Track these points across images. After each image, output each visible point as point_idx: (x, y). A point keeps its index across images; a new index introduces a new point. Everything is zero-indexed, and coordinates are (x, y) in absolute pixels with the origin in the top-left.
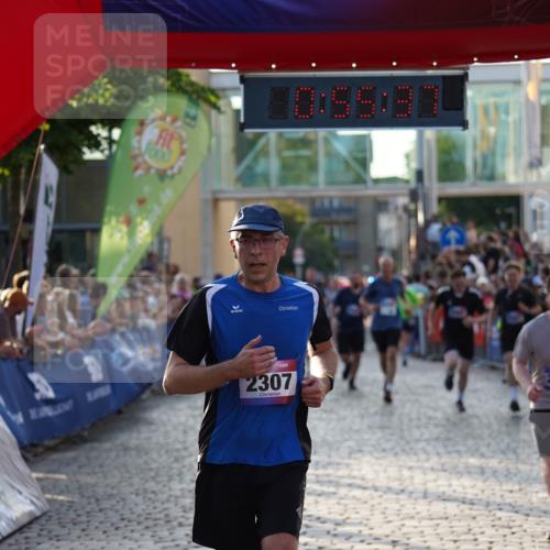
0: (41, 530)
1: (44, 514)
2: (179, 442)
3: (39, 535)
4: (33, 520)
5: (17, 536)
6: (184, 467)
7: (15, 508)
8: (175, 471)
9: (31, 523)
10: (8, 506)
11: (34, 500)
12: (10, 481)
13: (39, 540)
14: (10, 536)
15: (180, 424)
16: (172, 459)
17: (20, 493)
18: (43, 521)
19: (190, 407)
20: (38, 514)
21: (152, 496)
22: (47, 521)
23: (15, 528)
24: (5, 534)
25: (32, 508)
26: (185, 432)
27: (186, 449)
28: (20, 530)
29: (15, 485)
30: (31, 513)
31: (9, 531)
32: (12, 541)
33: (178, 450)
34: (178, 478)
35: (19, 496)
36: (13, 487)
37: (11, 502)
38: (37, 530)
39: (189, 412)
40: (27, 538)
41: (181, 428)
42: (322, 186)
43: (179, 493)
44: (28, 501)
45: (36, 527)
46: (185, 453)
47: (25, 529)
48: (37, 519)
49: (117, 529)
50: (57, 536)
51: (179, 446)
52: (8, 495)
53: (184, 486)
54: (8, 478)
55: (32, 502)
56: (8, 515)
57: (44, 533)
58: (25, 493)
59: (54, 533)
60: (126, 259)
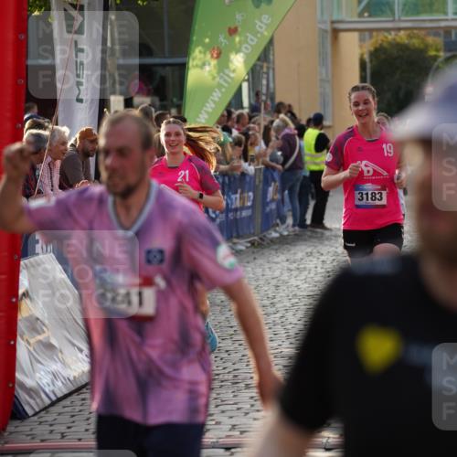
5: (74, 397)
7: (73, 368)
10: (64, 363)
12: (70, 337)
14: (66, 397)
21: (225, 355)
23: (72, 388)
24: (60, 395)
28: (78, 390)
29: (75, 342)
31: (66, 392)
32: (67, 402)
35: (79, 355)
36: (74, 345)
37: (69, 360)
40: (83, 399)
42: (451, 16)
46: (271, 310)
51: (266, 302)
52: (65, 351)
54: (67, 335)
56: (65, 375)
60: (216, 95)
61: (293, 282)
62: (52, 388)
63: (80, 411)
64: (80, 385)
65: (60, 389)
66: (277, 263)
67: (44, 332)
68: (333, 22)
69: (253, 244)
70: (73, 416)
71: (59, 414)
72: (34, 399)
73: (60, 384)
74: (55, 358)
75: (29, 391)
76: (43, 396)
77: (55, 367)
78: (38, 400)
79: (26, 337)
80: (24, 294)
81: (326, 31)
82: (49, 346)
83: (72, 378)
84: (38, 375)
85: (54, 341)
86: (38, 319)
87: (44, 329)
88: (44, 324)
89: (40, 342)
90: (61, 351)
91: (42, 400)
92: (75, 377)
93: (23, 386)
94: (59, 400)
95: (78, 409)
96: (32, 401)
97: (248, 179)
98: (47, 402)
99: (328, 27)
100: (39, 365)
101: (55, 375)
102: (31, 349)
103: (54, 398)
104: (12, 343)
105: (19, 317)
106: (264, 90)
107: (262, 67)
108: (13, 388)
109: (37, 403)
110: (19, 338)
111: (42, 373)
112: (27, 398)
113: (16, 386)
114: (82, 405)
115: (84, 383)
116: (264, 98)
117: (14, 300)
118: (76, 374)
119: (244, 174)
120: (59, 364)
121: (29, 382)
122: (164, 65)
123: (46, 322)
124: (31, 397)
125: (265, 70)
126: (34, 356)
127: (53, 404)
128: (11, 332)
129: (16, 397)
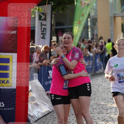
0: (51, 116)
1: (52, 111)
2: (96, 89)
3: (50, 117)
4: (49, 113)
5: (44, 118)
6: (96, 96)
7: (43, 110)
8: (93, 98)
9: (48, 114)
10: (41, 109)
11: (50, 107)
12: (43, 102)
13: (50, 119)
14: (41, 118)
15: (98, 84)
16: (93, 94)
17: (46, 105)
18: (52, 113)
19: (102, 79)
20: (51, 111)
22: (53, 113)
23: (43, 115)
25: (49, 109)
26: (99, 86)
27: (98, 91)
28: (45, 116)
30: (48, 111)
31: (41, 116)
32: (42, 119)
33: (96, 92)
34: (94, 100)
35: (45, 106)
36: (43, 104)
37: (42, 108)
38: (50, 116)
39: (101, 80)
40: (46, 118)
41: (98, 85)
43: (93, 104)
44: (48, 108)
45: (50, 115)
46: (97, 92)
47: (47, 116)
48: (50, 112)
49: (73, 115)
50: (55, 117)
51: (96, 90)
52: (41, 106)
53: (95, 102)
54: (42, 101)
55: (49, 108)
56: (41, 112)
57: (52, 116)
58: (47, 105)
59: (54, 117)
61: (103, 85)
62: (38, 115)
63: (46, 121)
64: (45, 114)
65: (40, 116)
66: (99, 80)
67: (35, 100)
68: (114, 14)
69: (92, 75)
70: (44, 123)
71: (40, 122)
72: (33, 119)
73: (40, 114)
74: (39, 107)
75: (32, 116)
76: (36, 118)
77: (39, 110)
78: (34, 119)
79: (30, 102)
80: (30, 91)
81: (112, 17)
82: (37, 104)
83: (43, 113)
84: (34, 112)
85: (38, 103)
86: (34, 97)
87: (36, 100)
88: (35, 98)
89: (34, 103)
90: (40, 106)
91: (35, 119)
92: (44, 112)
93: (30, 115)
94: (40, 118)
95: (45, 121)
96: (32, 119)
97: (90, 58)
98: (37, 119)
99: (112, 16)
100: (34, 110)
101: (38, 112)
102: (32, 105)
103: (38, 118)
104: (27, 104)
105: (29, 97)
106: (95, 33)
107: (94, 27)
108: (27, 116)
109: (34, 120)
110: (29, 103)
111: (35, 111)
112: (31, 118)
113: (28, 116)
114: (46, 120)
115: (46, 114)
116: (95, 36)
117: (27, 92)
118: (44, 111)
119: (89, 56)
120: (40, 109)
121: (32, 114)
122: (67, 28)
123: (36, 98)
124: (32, 118)
125: (95, 28)
126: (33, 107)
127: (38, 120)
128: (27, 101)
129: (28, 118)
